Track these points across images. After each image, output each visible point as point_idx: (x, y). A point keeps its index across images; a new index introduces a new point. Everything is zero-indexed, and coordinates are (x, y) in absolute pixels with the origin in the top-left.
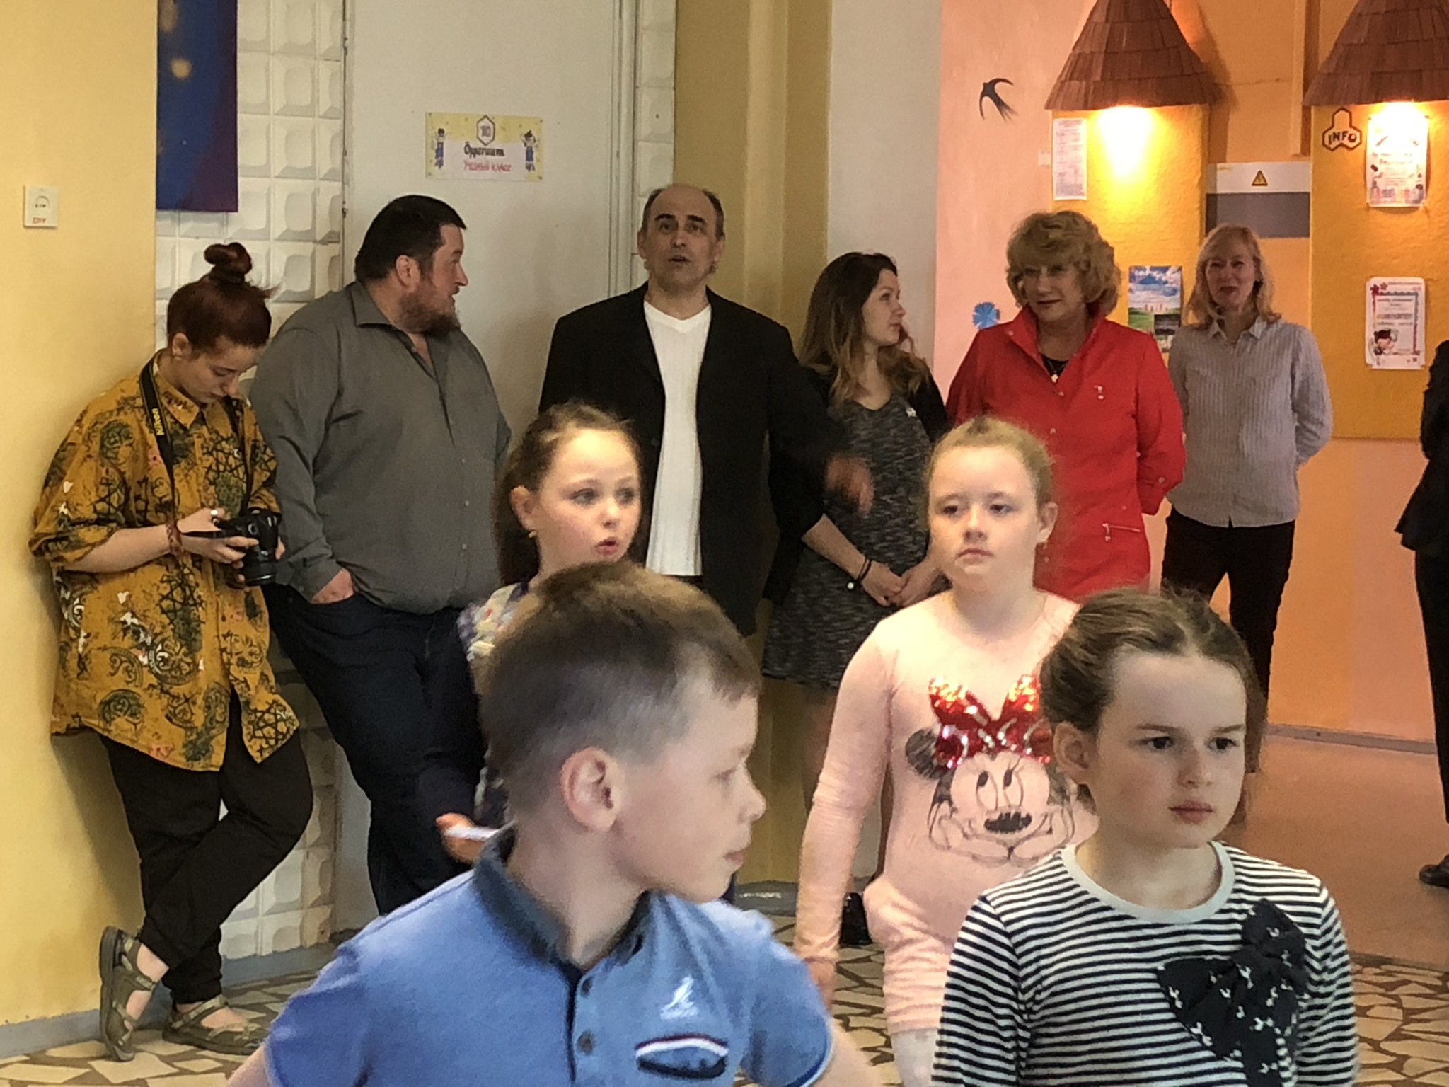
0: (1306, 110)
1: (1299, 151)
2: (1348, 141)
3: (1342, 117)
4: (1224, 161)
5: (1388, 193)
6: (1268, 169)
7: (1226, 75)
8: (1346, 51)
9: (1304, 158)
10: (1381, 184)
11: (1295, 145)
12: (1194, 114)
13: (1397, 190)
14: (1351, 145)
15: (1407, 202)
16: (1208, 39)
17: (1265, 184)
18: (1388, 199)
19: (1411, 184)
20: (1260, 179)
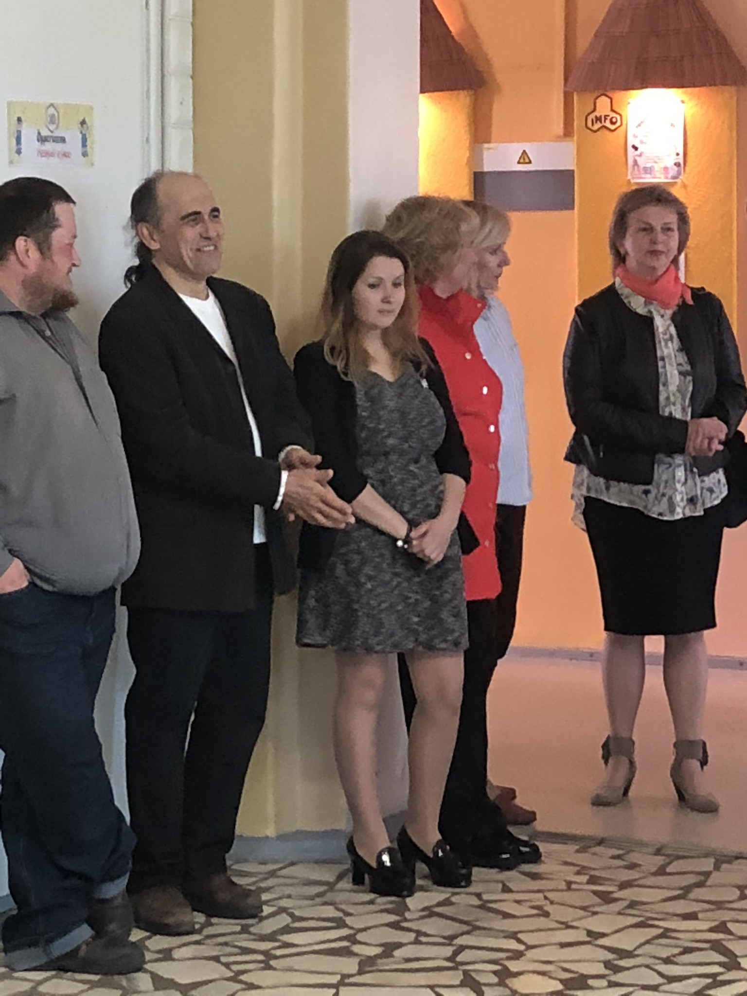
1: (561, 133)
2: (610, 123)
3: (604, 103)
4: (489, 142)
5: (648, 170)
6: (528, 147)
7: (489, 64)
8: (606, 39)
9: (568, 139)
10: (640, 161)
11: (558, 127)
12: (463, 98)
13: (657, 167)
14: (613, 127)
15: (667, 178)
16: (470, 30)
17: (530, 162)
18: (648, 176)
19: (670, 162)
20: (524, 158)
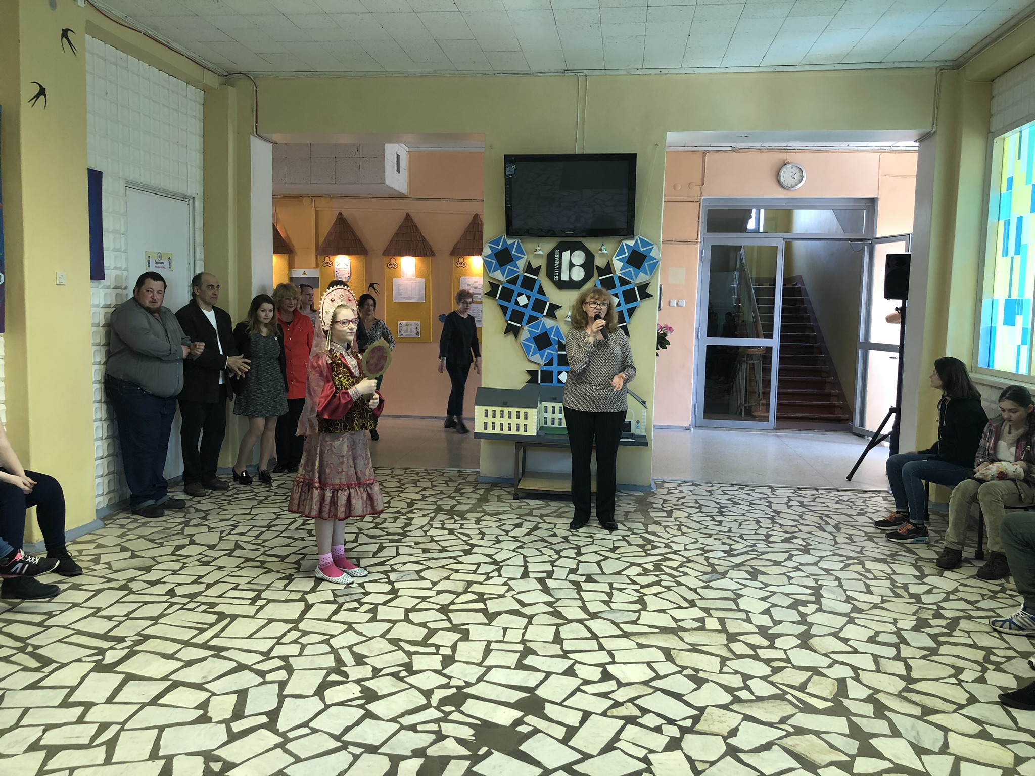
0: (317, 257)
1: (315, 267)
2: (329, 264)
3: (327, 259)
4: (294, 269)
5: (340, 278)
6: (305, 270)
7: (293, 246)
8: (328, 241)
9: (317, 268)
10: (338, 276)
11: (314, 265)
12: (286, 256)
13: (343, 277)
16: (288, 237)
17: (306, 275)
19: (347, 276)
20: (305, 273)
